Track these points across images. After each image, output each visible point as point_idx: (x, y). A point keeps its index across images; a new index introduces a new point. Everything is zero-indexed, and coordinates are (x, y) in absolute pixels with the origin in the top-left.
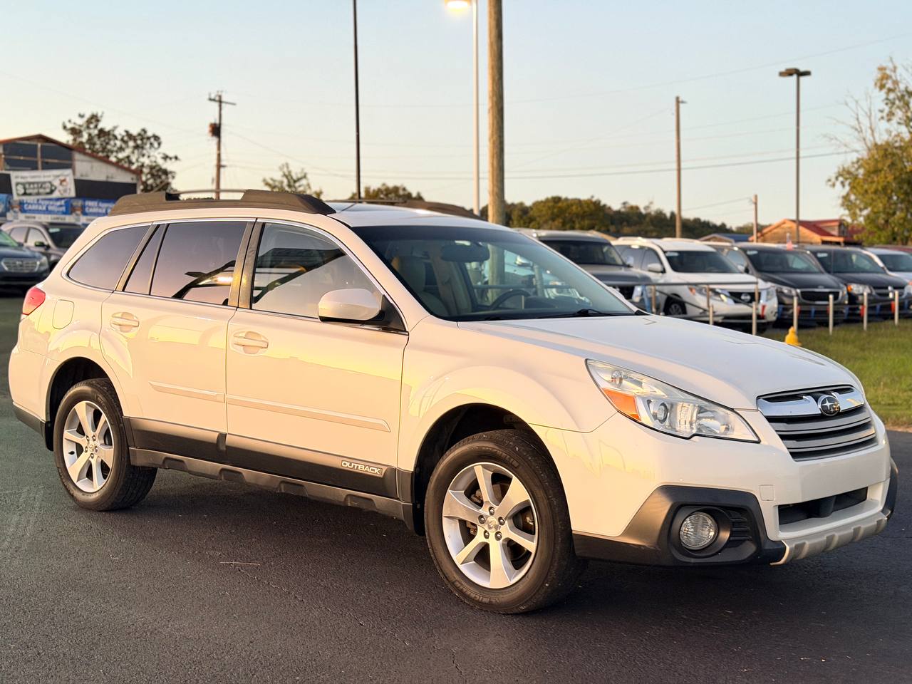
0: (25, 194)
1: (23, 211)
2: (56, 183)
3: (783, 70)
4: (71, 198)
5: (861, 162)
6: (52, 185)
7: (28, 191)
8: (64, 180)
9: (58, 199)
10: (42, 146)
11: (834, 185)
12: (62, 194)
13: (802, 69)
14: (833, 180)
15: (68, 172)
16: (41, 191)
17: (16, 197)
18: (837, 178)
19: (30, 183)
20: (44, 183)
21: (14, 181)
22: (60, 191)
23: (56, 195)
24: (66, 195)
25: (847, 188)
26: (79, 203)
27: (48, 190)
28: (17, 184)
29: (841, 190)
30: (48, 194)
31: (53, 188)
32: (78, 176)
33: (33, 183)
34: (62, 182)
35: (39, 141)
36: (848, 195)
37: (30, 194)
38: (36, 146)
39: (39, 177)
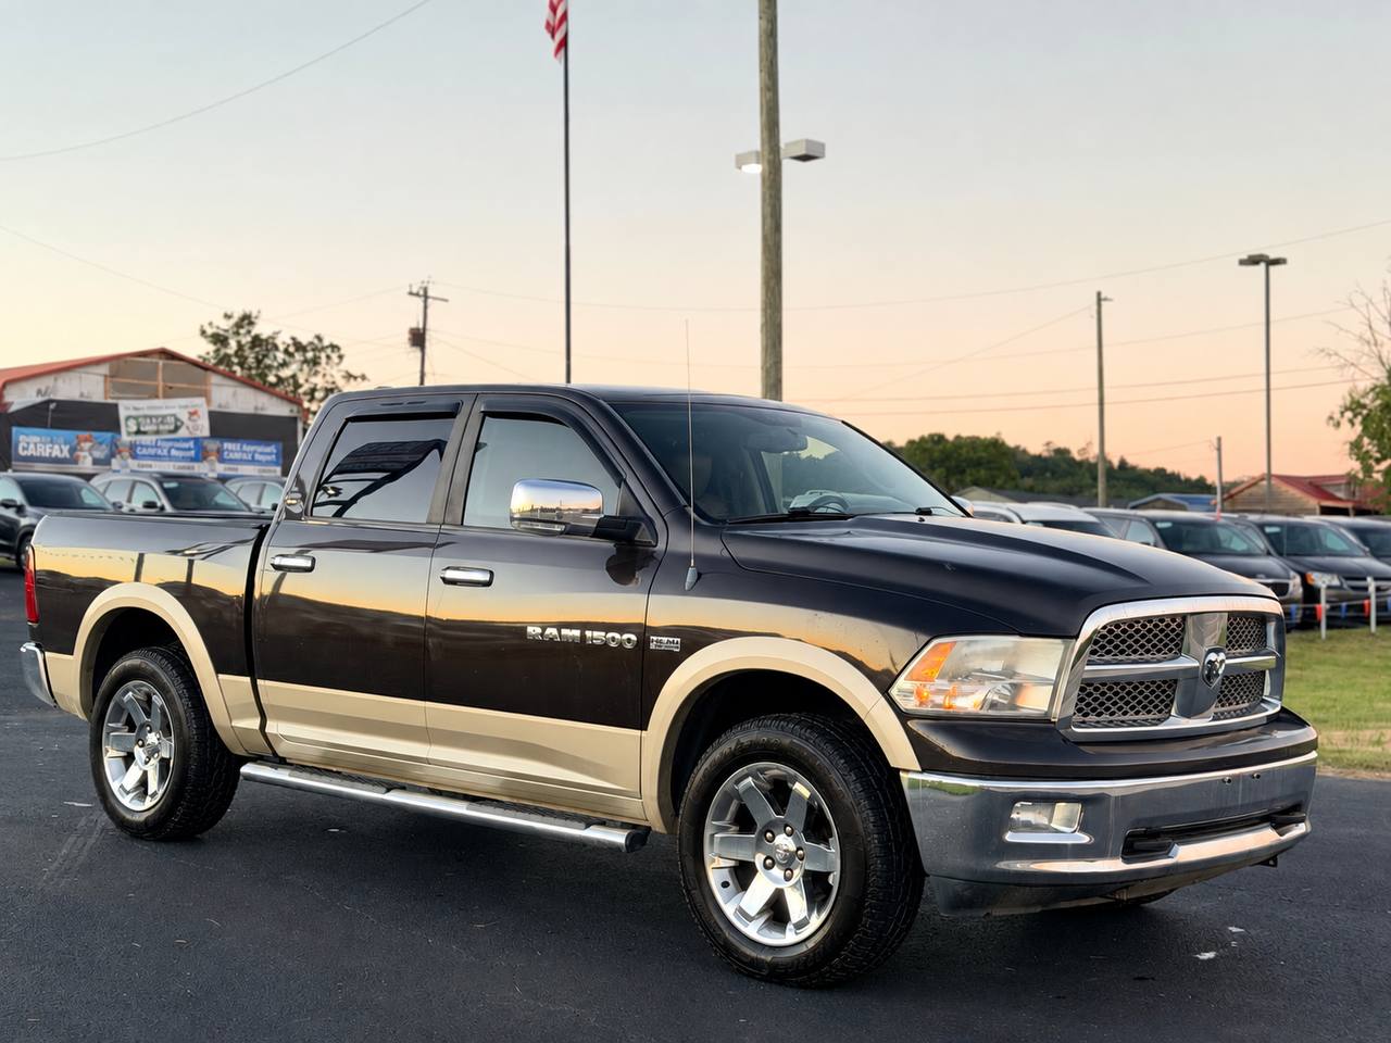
0: (138, 432)
1: (134, 456)
2: (184, 416)
3: (1245, 257)
4: (205, 438)
5: (1378, 390)
6: (177, 419)
7: (142, 429)
8: (195, 413)
9: (186, 440)
10: (164, 365)
11: (1338, 424)
12: (191, 433)
13: (1272, 256)
14: (1337, 416)
15: (200, 401)
16: (161, 427)
17: (125, 438)
18: (1342, 413)
19: (145, 417)
20: (164, 417)
21: (123, 414)
22: (188, 428)
23: (183, 433)
24: (198, 434)
25: (1359, 428)
26: (212, 445)
27: (172, 427)
28: (128, 418)
29: (1351, 432)
30: (171, 432)
31: (179, 424)
32: (214, 408)
33: (151, 417)
34: (192, 414)
35: (161, 358)
36: (1360, 438)
37: (145, 433)
38: (157, 364)
39: (160, 408)
